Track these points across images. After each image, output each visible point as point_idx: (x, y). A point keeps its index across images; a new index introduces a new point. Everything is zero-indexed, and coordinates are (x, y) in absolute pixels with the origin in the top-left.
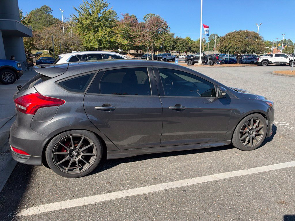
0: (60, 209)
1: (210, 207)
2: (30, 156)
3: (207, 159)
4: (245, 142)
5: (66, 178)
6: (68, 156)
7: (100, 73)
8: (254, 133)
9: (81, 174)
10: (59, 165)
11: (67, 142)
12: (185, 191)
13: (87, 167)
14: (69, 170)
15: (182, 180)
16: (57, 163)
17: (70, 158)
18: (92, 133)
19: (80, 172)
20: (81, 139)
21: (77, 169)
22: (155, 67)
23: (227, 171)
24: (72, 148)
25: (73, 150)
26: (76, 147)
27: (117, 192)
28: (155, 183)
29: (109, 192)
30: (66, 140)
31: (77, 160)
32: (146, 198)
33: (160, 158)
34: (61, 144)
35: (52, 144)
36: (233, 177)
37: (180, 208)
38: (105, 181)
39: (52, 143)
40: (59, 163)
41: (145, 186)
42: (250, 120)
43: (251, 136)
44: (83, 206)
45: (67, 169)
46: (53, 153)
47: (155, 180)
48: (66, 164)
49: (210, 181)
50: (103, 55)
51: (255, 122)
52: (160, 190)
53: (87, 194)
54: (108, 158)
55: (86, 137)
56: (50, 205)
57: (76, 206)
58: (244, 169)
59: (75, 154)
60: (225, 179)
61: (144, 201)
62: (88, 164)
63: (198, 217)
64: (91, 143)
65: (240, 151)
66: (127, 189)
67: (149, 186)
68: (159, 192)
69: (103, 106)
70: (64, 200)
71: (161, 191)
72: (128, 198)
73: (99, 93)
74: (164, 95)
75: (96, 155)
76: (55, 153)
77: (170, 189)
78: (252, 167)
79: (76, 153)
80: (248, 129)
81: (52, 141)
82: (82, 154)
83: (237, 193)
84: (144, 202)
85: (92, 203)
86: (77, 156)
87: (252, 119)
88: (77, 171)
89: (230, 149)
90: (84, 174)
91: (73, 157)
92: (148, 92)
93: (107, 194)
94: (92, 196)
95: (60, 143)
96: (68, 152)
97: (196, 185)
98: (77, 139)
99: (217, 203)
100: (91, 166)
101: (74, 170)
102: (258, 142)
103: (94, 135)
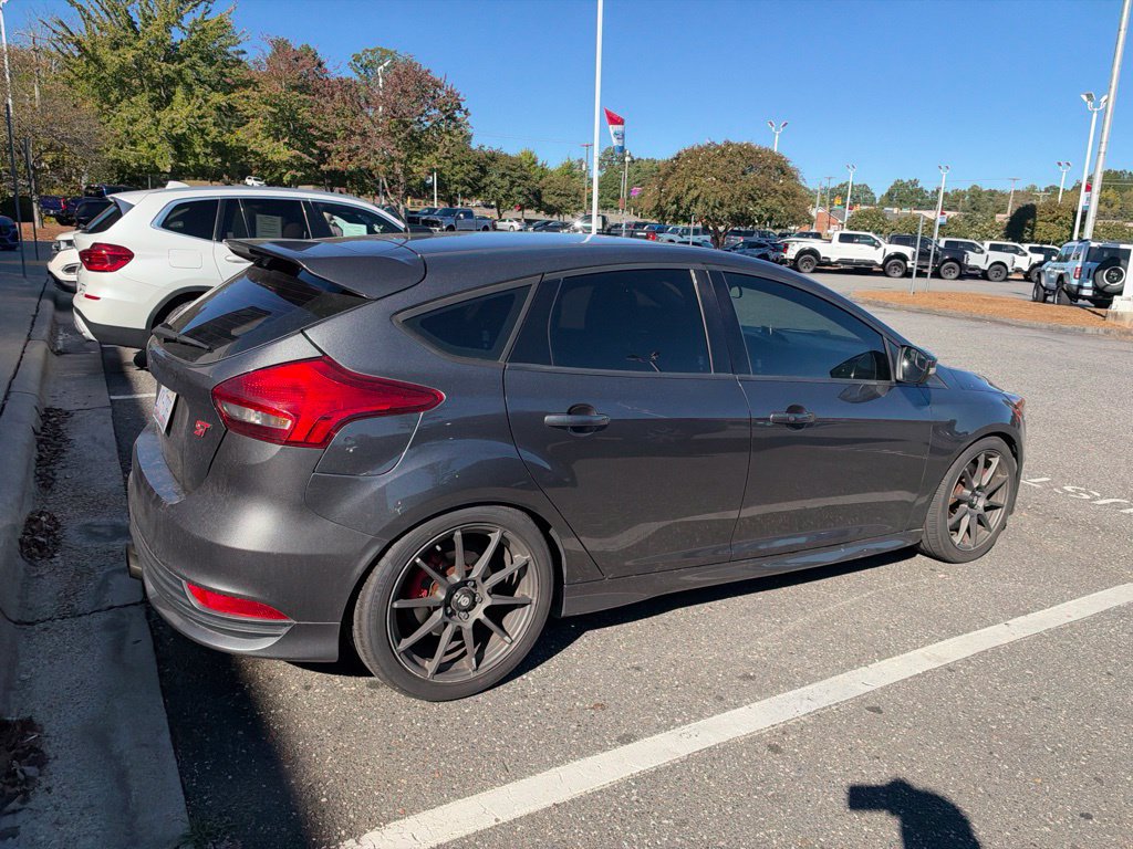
0: (494, 823)
1: (991, 753)
2: (290, 624)
3: (865, 595)
4: (957, 530)
6: (442, 610)
8: (981, 503)
9: (481, 681)
10: (405, 651)
11: (439, 557)
12: (877, 710)
13: (500, 649)
14: (441, 668)
15: (838, 673)
16: (400, 642)
17: (447, 619)
19: (476, 674)
20: (489, 540)
21: (464, 660)
22: (714, 268)
23: (954, 632)
24: (455, 578)
25: (456, 587)
26: (470, 572)
27: (656, 737)
28: (764, 692)
29: (629, 742)
30: (438, 548)
31: (468, 625)
32: (774, 749)
33: (709, 604)
34: (424, 565)
35: (390, 566)
36: (986, 651)
37: (904, 769)
38: (581, 701)
39: (392, 561)
40: (406, 643)
41: (736, 706)
42: (975, 462)
43: (976, 512)
44: (573, 801)
45: (431, 665)
46: (393, 602)
47: (753, 683)
48: (427, 647)
49: (930, 671)
51: (988, 465)
52: (798, 715)
53: (552, 756)
55: (508, 534)
56: (438, 811)
57: (548, 803)
58: (996, 622)
59: (463, 604)
60: (967, 661)
61: (774, 759)
62: (506, 638)
63: (980, 789)
64: (521, 558)
65: (940, 563)
66: (684, 723)
67: (752, 705)
68: (798, 723)
69: (569, 413)
70: (482, 790)
71: (804, 719)
72: (712, 756)
73: (550, 364)
74: (749, 373)
75: (534, 602)
76: (396, 604)
77: (824, 708)
78: (1015, 613)
79: (467, 599)
80: (969, 489)
81: (390, 553)
82: (488, 601)
83: (1034, 699)
84: (776, 762)
85: (597, 786)
86: (468, 610)
87: (983, 455)
88: (467, 668)
89: (909, 561)
91: (453, 613)
92: (701, 362)
93: (626, 746)
94: (578, 762)
95: (418, 560)
96: (441, 595)
97: (896, 686)
98: (475, 542)
99: (1002, 738)
100: (514, 645)
102: (990, 530)
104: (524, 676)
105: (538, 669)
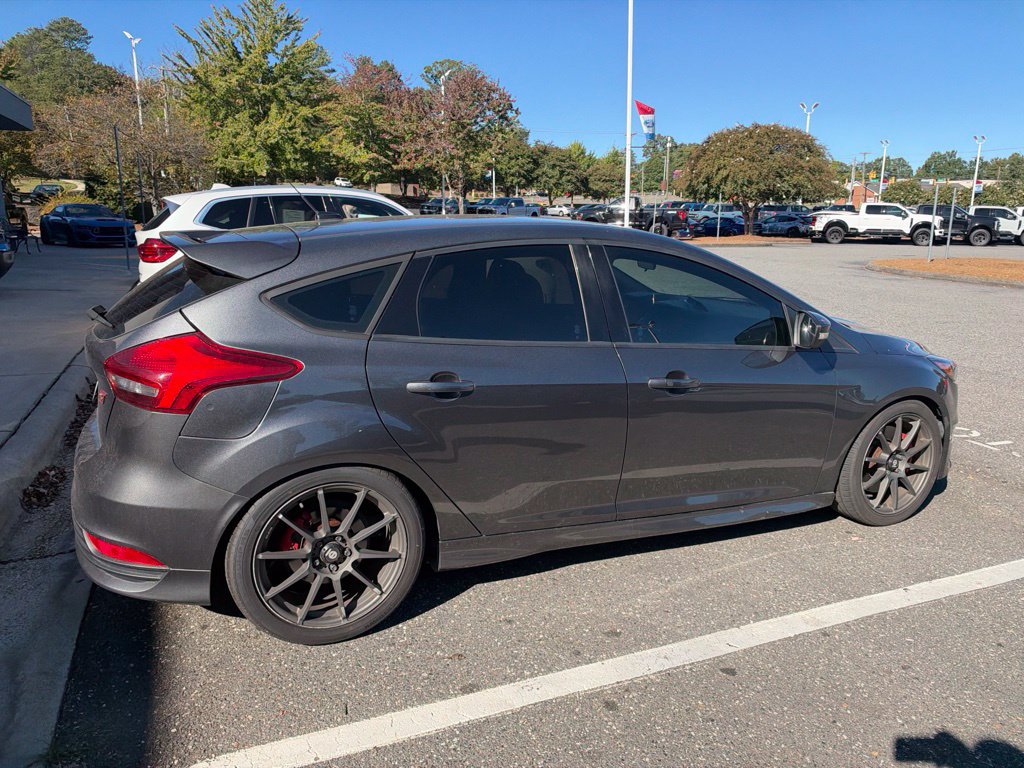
0: (312, 761)
1: (834, 722)
2: (166, 571)
3: (766, 557)
4: (875, 496)
5: (294, 646)
6: (308, 562)
7: (415, 265)
8: (903, 467)
9: (351, 628)
10: (273, 599)
11: (304, 513)
12: (731, 672)
13: (370, 600)
14: (310, 616)
15: (706, 633)
16: (267, 590)
17: (315, 571)
18: (391, 477)
19: (346, 622)
20: (354, 498)
21: (336, 609)
22: (595, 242)
23: (844, 596)
24: (322, 533)
25: (324, 542)
26: (337, 528)
27: (500, 688)
28: (624, 649)
29: (472, 691)
30: (301, 505)
31: (336, 577)
32: (610, 706)
33: (605, 561)
34: (286, 521)
35: (252, 522)
36: (871, 617)
37: (736, 733)
38: (443, 651)
39: (254, 516)
40: (274, 591)
41: (590, 661)
42: (893, 424)
43: (895, 475)
44: (394, 746)
45: (301, 612)
46: (257, 554)
47: (616, 640)
48: (297, 593)
49: (803, 634)
50: (327, 198)
52: (648, 673)
53: (393, 702)
54: (440, 567)
55: (373, 493)
56: (267, 748)
57: (370, 746)
58: (894, 587)
59: (331, 557)
60: (847, 625)
61: (606, 715)
62: (376, 590)
63: (808, 759)
64: (389, 515)
65: (859, 526)
66: (531, 676)
67: (605, 662)
68: (645, 681)
69: (432, 380)
70: (316, 729)
71: (652, 677)
72: (545, 709)
73: (417, 335)
74: (629, 341)
75: (404, 557)
76: (260, 556)
77: (678, 667)
78: (919, 579)
79: (335, 553)
80: (886, 452)
81: (252, 509)
82: (356, 556)
83: (904, 668)
84: (606, 719)
85: (422, 732)
86: (337, 563)
87: (900, 419)
88: (336, 617)
89: (827, 523)
90: (362, 629)
91: (322, 565)
92: (577, 331)
93: (466, 696)
94: (415, 708)
95: (281, 516)
96: (308, 549)
97: (760, 648)
98: (340, 500)
99: (853, 706)
100: (384, 596)
101: (324, 616)
102: (915, 494)
103: (398, 483)
104: (400, 625)
105: (416, 619)
